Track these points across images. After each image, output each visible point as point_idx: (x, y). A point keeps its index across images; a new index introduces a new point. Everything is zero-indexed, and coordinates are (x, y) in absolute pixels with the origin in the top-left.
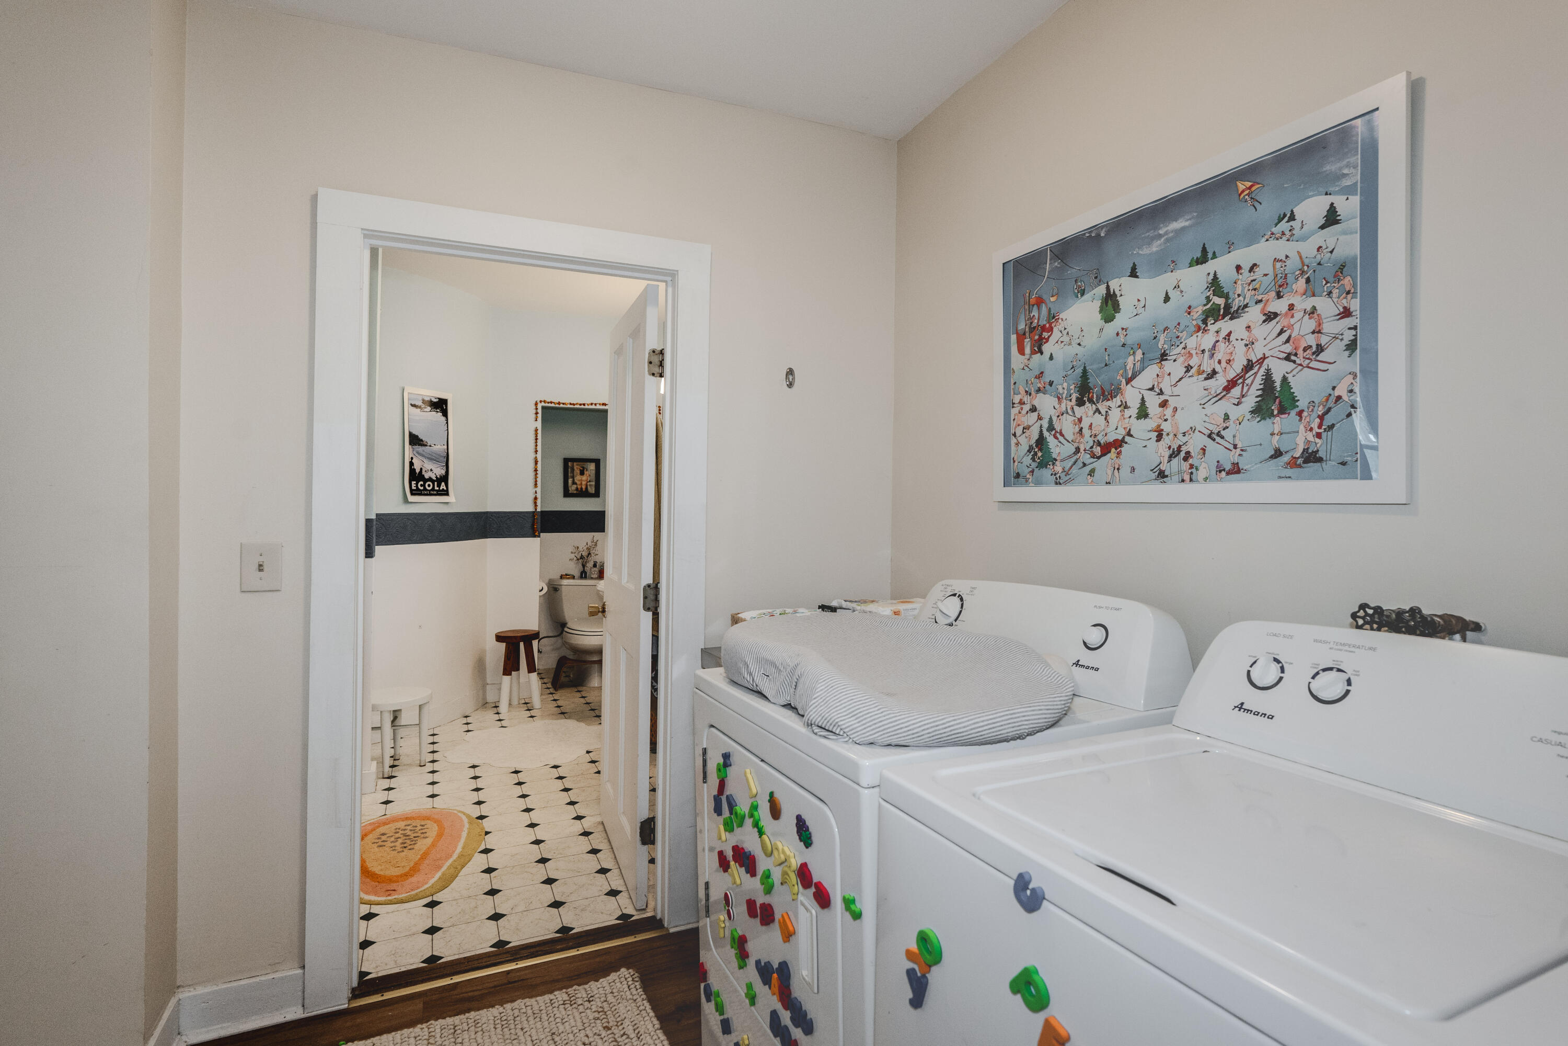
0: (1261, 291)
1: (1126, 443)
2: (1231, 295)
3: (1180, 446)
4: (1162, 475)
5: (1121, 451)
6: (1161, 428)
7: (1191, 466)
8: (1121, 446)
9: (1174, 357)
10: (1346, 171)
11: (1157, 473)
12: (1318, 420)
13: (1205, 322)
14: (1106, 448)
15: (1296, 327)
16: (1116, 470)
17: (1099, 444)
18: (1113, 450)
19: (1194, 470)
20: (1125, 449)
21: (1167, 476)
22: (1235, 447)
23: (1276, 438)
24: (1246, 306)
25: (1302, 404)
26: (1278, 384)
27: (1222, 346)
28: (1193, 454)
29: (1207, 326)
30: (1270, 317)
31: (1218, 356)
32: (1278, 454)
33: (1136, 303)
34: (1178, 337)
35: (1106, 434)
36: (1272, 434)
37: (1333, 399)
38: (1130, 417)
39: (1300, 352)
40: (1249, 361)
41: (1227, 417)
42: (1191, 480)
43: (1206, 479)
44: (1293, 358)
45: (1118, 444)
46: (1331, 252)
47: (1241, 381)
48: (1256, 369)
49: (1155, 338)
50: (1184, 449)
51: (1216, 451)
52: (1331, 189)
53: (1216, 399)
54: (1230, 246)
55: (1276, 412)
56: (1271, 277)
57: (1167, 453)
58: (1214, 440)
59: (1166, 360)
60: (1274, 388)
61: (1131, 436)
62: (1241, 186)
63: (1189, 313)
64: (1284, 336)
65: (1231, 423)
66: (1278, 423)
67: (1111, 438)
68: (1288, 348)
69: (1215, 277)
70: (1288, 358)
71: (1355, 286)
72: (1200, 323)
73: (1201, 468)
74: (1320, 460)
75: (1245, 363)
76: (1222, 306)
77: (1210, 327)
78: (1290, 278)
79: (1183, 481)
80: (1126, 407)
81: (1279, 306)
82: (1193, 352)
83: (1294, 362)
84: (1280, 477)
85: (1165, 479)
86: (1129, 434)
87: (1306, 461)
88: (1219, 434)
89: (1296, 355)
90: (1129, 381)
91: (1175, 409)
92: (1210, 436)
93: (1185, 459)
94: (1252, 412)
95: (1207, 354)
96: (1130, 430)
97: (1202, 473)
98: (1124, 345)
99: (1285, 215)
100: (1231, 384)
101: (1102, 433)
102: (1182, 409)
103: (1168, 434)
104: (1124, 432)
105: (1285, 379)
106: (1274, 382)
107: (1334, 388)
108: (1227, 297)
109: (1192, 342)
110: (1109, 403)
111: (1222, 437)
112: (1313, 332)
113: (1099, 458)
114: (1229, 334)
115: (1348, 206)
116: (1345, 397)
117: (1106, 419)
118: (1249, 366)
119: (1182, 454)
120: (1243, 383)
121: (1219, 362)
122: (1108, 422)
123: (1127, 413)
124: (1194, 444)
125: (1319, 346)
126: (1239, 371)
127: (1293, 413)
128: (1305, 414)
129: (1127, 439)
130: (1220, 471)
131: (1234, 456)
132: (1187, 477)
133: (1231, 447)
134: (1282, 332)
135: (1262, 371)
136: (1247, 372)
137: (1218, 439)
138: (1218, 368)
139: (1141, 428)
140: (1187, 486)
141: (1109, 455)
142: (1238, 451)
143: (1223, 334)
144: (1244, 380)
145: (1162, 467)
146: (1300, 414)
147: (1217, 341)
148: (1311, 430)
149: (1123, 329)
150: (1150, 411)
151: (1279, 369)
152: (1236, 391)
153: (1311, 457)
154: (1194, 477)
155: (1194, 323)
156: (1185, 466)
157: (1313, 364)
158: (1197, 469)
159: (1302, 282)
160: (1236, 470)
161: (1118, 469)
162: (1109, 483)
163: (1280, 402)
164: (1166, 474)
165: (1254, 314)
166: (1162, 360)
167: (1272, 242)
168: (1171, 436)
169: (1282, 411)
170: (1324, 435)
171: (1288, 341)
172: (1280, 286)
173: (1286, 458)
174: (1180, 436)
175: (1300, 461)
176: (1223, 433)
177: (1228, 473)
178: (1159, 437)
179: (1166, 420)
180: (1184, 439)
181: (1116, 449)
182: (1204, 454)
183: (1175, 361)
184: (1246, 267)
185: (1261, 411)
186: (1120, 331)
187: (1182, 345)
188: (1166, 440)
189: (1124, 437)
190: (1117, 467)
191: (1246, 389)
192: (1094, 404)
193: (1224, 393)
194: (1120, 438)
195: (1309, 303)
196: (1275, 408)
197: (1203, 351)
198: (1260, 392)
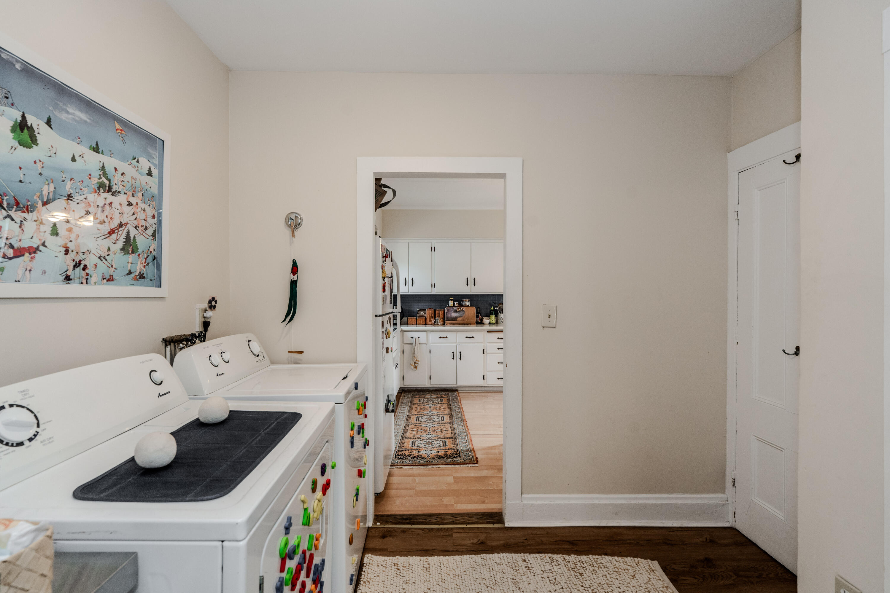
0: (127, 188)
1: (40, 251)
2: (112, 181)
3: (80, 261)
4: (68, 278)
5: (34, 257)
6: (68, 246)
7: (87, 275)
8: (35, 252)
9: (78, 201)
10: (154, 156)
11: (64, 277)
12: (144, 260)
13: (99, 188)
14: (19, 253)
15: (139, 213)
16: (28, 271)
17: (11, 246)
18: (27, 254)
19: (89, 277)
20: (38, 255)
21: (71, 280)
22: (112, 266)
23: (130, 265)
24: (119, 192)
25: (140, 251)
26: (132, 239)
27: (107, 207)
28: (88, 267)
29: (100, 192)
30: (130, 204)
31: (106, 213)
32: (130, 273)
33: (50, 147)
34: (81, 189)
35: (20, 240)
36: (128, 263)
37: (149, 252)
38: (45, 232)
39: (140, 226)
40: (121, 222)
41: (109, 249)
42: (87, 283)
43: (95, 283)
44: (137, 228)
45: (33, 251)
46: (150, 188)
47: (116, 231)
48: (124, 228)
49: (63, 181)
50: (83, 263)
51: (102, 267)
52: (150, 160)
53: (104, 237)
54: (111, 155)
55: (130, 252)
56: (130, 184)
57: (73, 264)
58: (102, 260)
59: (72, 200)
60: (130, 240)
61: (46, 247)
62: (118, 126)
63: (90, 179)
64: (134, 217)
65: (111, 253)
66: (131, 258)
67: (25, 244)
68: (136, 223)
69: (103, 167)
70: (135, 227)
71: (156, 206)
72: (96, 188)
73: (93, 276)
74: (144, 278)
75: (119, 223)
76: (107, 185)
77: (101, 193)
78: (137, 190)
79: (82, 283)
80: (41, 223)
81: (133, 200)
82: (92, 204)
83: (138, 230)
84: (130, 285)
85: (69, 282)
86: (44, 245)
87: (140, 278)
88: (104, 258)
89: (138, 227)
90: (45, 204)
91: (78, 236)
92: (100, 258)
93: (84, 269)
94: (121, 249)
95: (100, 209)
96: (44, 242)
97: (92, 280)
98: (40, 174)
99: (135, 159)
100: (112, 232)
101: (16, 238)
102: (83, 237)
103: (72, 251)
104: (39, 243)
105: (134, 237)
106: (130, 237)
107: (150, 247)
108: (109, 181)
109: (92, 197)
110: (25, 215)
111: (106, 260)
112: (144, 220)
113: (10, 259)
114: (111, 203)
115: (155, 172)
116: (153, 252)
117: (20, 227)
118: (121, 225)
119: (82, 266)
120: (118, 233)
121: (107, 216)
122: (22, 230)
123: (43, 228)
124: (90, 261)
125: (146, 226)
126: (116, 226)
127: (137, 254)
128: (140, 256)
129: (41, 248)
130: (104, 279)
131: (111, 271)
132: (84, 281)
133: (110, 266)
134: (133, 214)
135: (126, 230)
136: (120, 228)
137: (104, 260)
138: (106, 220)
140: (84, 286)
141: (22, 258)
142: (113, 269)
143: (108, 202)
144: (118, 231)
145: (69, 273)
146: (139, 255)
147: (105, 204)
148: (142, 263)
149: (40, 161)
150: (59, 231)
151: (133, 232)
152: (114, 236)
153: (142, 276)
154: (88, 281)
155: (93, 186)
156: (83, 274)
157: (144, 234)
158: (91, 277)
159: (140, 194)
160: (111, 279)
161: (30, 271)
162: (19, 281)
163: (132, 248)
164: (71, 278)
165: (122, 199)
166: (68, 199)
167: (130, 166)
168: (75, 253)
169: (133, 252)
170: (146, 266)
171: (136, 219)
172: (134, 191)
173: (132, 275)
174: (81, 254)
175: (138, 277)
176: (106, 257)
177: (108, 280)
178: (67, 252)
179: (71, 241)
180: (84, 257)
181: (30, 254)
182: (96, 268)
183: (78, 203)
184: (120, 172)
185: (123, 249)
186: (38, 161)
187: (84, 196)
188: (71, 255)
189: (38, 246)
190: (29, 268)
191: (119, 236)
192: (5, 209)
193: (108, 235)
194: (35, 246)
195: (143, 206)
196: (130, 250)
197: (98, 206)
198: (125, 240)
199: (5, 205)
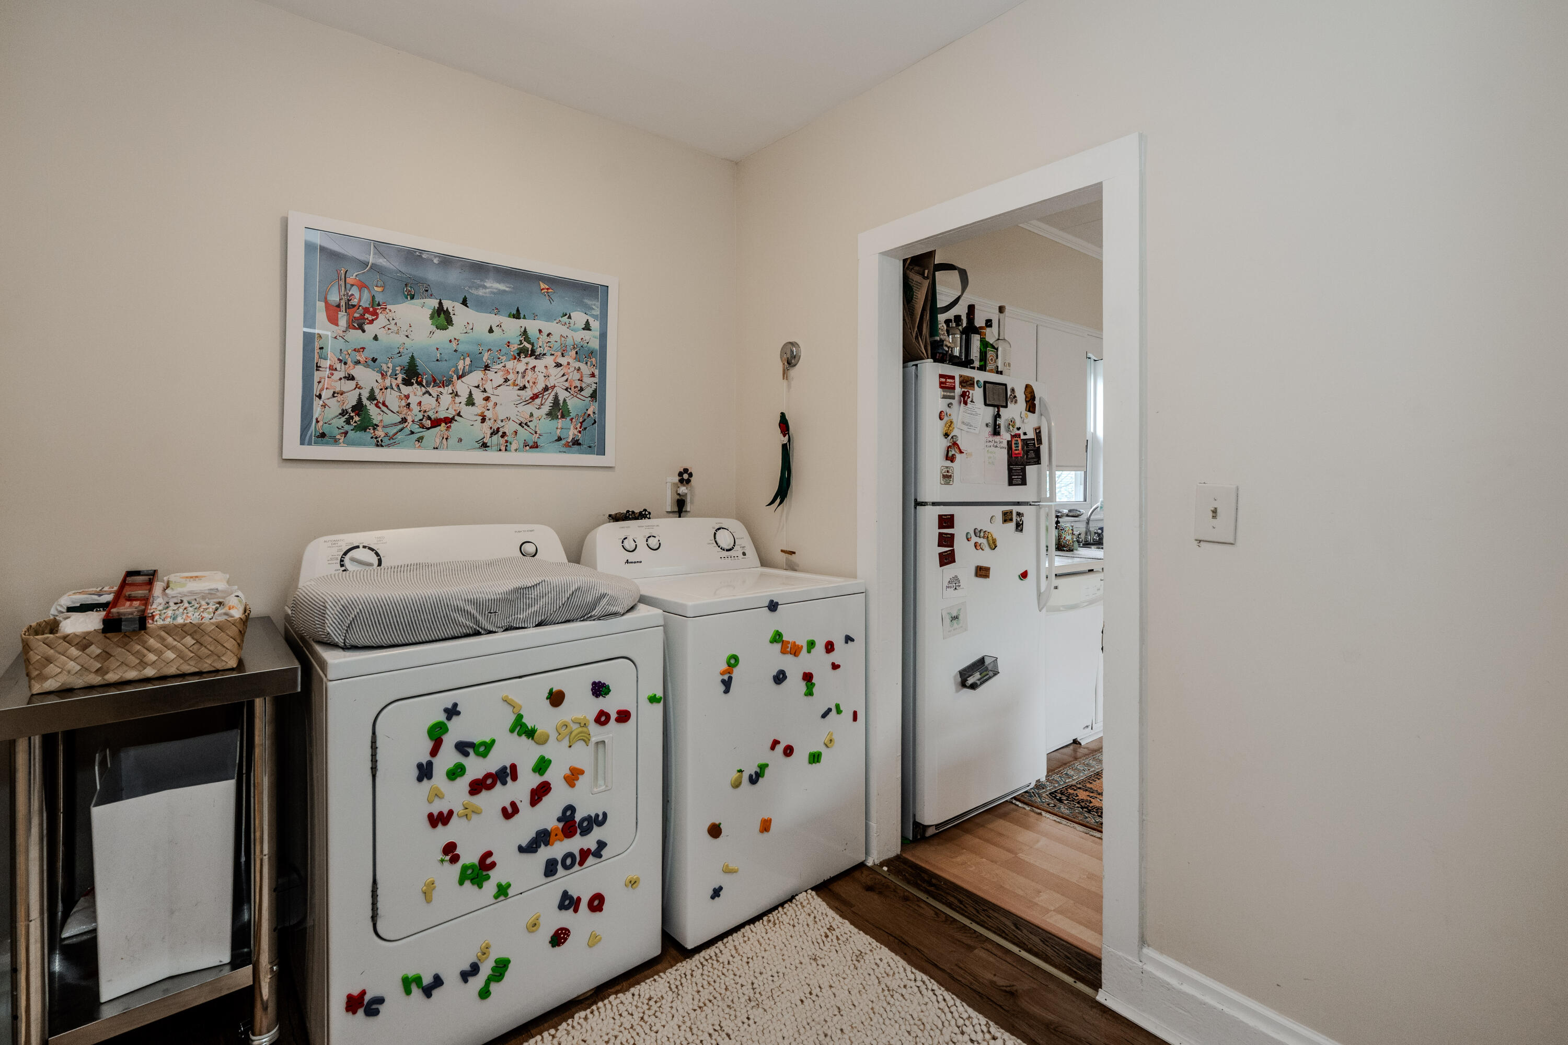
0: (554, 349)
1: (456, 421)
2: (535, 344)
3: (498, 428)
4: (485, 446)
5: (450, 426)
6: (485, 414)
7: (507, 442)
8: (451, 422)
9: (496, 370)
10: (594, 307)
11: (481, 444)
12: (579, 424)
13: (519, 354)
14: (436, 423)
15: (571, 374)
16: (444, 440)
17: (429, 418)
18: (443, 424)
19: (508, 444)
20: (454, 425)
21: (489, 447)
22: (536, 433)
23: (559, 430)
24: (545, 354)
25: (573, 415)
26: (561, 402)
27: (529, 372)
28: (508, 434)
29: (520, 357)
30: (558, 365)
31: (527, 378)
32: (559, 439)
33: (466, 325)
34: (499, 358)
35: (437, 412)
36: (557, 428)
37: (587, 415)
38: (460, 403)
39: (573, 388)
40: (546, 386)
41: (532, 415)
42: (506, 450)
43: (516, 450)
44: (569, 390)
45: (448, 421)
46: (588, 343)
47: (540, 396)
48: (550, 391)
49: (480, 353)
50: (501, 430)
51: (523, 434)
52: (587, 312)
53: (526, 403)
54: (535, 317)
55: (559, 417)
56: (559, 344)
57: (489, 432)
58: (523, 427)
59: (489, 370)
60: (559, 404)
61: (461, 416)
62: (543, 286)
63: (508, 346)
64: (565, 378)
65: (534, 419)
66: (560, 423)
67: (442, 415)
68: (567, 384)
69: (525, 331)
70: (566, 390)
71: (596, 363)
72: (516, 355)
73: (513, 443)
74: (580, 444)
75: (544, 386)
76: (530, 349)
77: (522, 359)
78: (568, 348)
79: (500, 450)
80: (457, 395)
81: (561, 360)
82: (511, 371)
83: (570, 392)
84: (560, 452)
85: (487, 449)
86: (459, 415)
87: (573, 444)
88: (526, 424)
89: (570, 389)
90: (459, 377)
91: (496, 404)
92: (520, 424)
93: (502, 437)
94: (547, 414)
95: (520, 375)
96: (460, 412)
97: (514, 446)
98: (456, 351)
99: (566, 315)
100: (535, 397)
101: (433, 411)
102: (501, 404)
103: (490, 419)
104: (454, 413)
105: (565, 400)
106: (559, 400)
107: (587, 410)
108: (533, 345)
109: (510, 364)
110: (441, 389)
111: (529, 426)
112: (579, 380)
113: (428, 429)
114: (534, 367)
115: (595, 324)
116: (592, 415)
117: (437, 400)
118: (546, 389)
119: (500, 433)
120: (542, 397)
121: (528, 382)
122: (439, 403)
123: (457, 400)
124: (509, 428)
125: (581, 387)
126: (540, 390)
127: (568, 419)
128: (574, 420)
129: (457, 418)
130: (526, 446)
131: (535, 438)
132: (503, 448)
133: (534, 432)
134: (563, 375)
135: (553, 393)
136: (545, 392)
137: (526, 427)
138: (527, 385)
139: (467, 411)
140: (503, 453)
141: (439, 428)
142: (537, 435)
143: (530, 366)
144: (543, 396)
145: (485, 440)
146: (572, 419)
147: (527, 369)
148: (576, 429)
149: (455, 339)
150: (475, 401)
151: (562, 395)
152: (538, 401)
153: (576, 442)
154: (508, 448)
155: (512, 353)
156: (502, 441)
157: (578, 396)
158: (511, 444)
159: (574, 352)
160: (535, 446)
161: (447, 439)
162: (437, 448)
163: (562, 412)
164: (488, 445)
165: (549, 361)
166: (486, 370)
167: (559, 325)
168: (492, 421)
169: (563, 416)
170: (582, 432)
171: (567, 381)
172: (564, 351)
173: (563, 442)
174: (499, 422)
175: (571, 444)
176: (529, 424)
177: (531, 447)
178: (483, 420)
179: (488, 410)
180: (502, 424)
181: (446, 424)
182: (516, 435)
183: (496, 372)
184: (545, 333)
185: (551, 414)
186: (453, 340)
187: (503, 364)
188: (488, 423)
189: (454, 417)
190: (445, 437)
191: (544, 401)
192: (424, 387)
193: (531, 401)
194: (451, 416)
195: (577, 364)
196: (559, 414)
197: (518, 372)
198: (551, 405)
199: (424, 384)
